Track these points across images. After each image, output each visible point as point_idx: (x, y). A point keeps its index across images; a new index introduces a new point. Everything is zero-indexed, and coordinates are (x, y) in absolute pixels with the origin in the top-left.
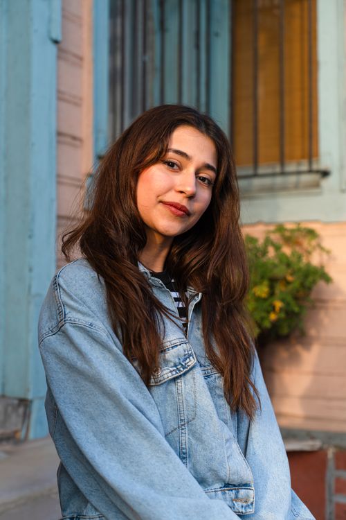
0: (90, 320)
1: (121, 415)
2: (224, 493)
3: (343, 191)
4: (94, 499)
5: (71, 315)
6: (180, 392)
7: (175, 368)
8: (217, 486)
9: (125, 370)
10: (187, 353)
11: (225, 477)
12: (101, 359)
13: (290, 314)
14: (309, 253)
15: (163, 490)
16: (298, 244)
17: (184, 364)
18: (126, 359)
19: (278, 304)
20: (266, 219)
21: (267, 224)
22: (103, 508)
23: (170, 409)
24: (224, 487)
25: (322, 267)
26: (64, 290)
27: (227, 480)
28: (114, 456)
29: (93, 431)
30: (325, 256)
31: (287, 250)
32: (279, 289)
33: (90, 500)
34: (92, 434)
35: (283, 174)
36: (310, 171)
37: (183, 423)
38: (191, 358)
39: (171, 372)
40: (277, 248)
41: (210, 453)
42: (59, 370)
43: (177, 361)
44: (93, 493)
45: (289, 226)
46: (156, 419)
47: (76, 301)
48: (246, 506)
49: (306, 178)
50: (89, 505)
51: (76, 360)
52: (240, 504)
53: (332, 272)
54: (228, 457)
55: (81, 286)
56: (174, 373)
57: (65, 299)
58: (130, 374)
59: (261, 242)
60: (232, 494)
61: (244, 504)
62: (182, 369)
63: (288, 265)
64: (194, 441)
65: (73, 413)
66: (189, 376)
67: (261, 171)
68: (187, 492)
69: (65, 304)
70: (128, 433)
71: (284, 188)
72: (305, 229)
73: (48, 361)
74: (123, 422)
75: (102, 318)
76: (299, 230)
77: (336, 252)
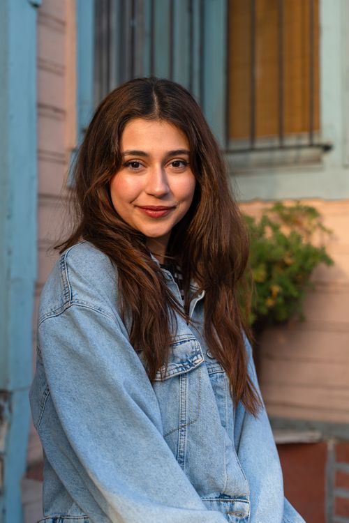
0: (99, 304)
1: (119, 410)
2: (219, 504)
3: (346, 167)
4: (79, 499)
5: (79, 297)
6: (183, 391)
7: (181, 365)
8: (213, 495)
9: (131, 361)
10: (194, 350)
11: (222, 487)
12: (107, 346)
13: (289, 300)
14: (309, 233)
15: (157, 494)
16: (298, 223)
17: (191, 361)
18: (133, 350)
19: (276, 289)
20: (263, 196)
21: (265, 201)
22: (88, 509)
23: (170, 408)
24: (219, 497)
25: (323, 249)
26: (72, 270)
27: (224, 490)
28: (108, 453)
29: (87, 424)
30: (326, 237)
31: (286, 231)
32: (277, 271)
33: (76, 499)
34: (86, 426)
35: (282, 148)
36: (311, 146)
37: (183, 425)
38: (199, 356)
39: (177, 368)
40: (275, 228)
41: (210, 458)
42: (57, 355)
43: (184, 357)
44: (79, 492)
45: (288, 204)
46: (157, 417)
47: (85, 283)
48: (241, 520)
49: (306, 153)
50: (74, 504)
51: (78, 345)
52: (235, 517)
53: (334, 253)
54: (227, 465)
55: (91, 268)
56: (180, 369)
57: (73, 279)
58: (136, 366)
59: (258, 221)
60: (227, 506)
61: (239, 518)
62: (188, 367)
63: (287, 246)
64: (193, 445)
65: (68, 403)
66: (194, 375)
67: (259, 144)
68: (182, 499)
69: (73, 285)
70: (126, 429)
71: (283, 163)
72: (305, 207)
73: (46, 344)
74: (121, 417)
75: (111, 304)
76: (298, 208)
77: (338, 232)
